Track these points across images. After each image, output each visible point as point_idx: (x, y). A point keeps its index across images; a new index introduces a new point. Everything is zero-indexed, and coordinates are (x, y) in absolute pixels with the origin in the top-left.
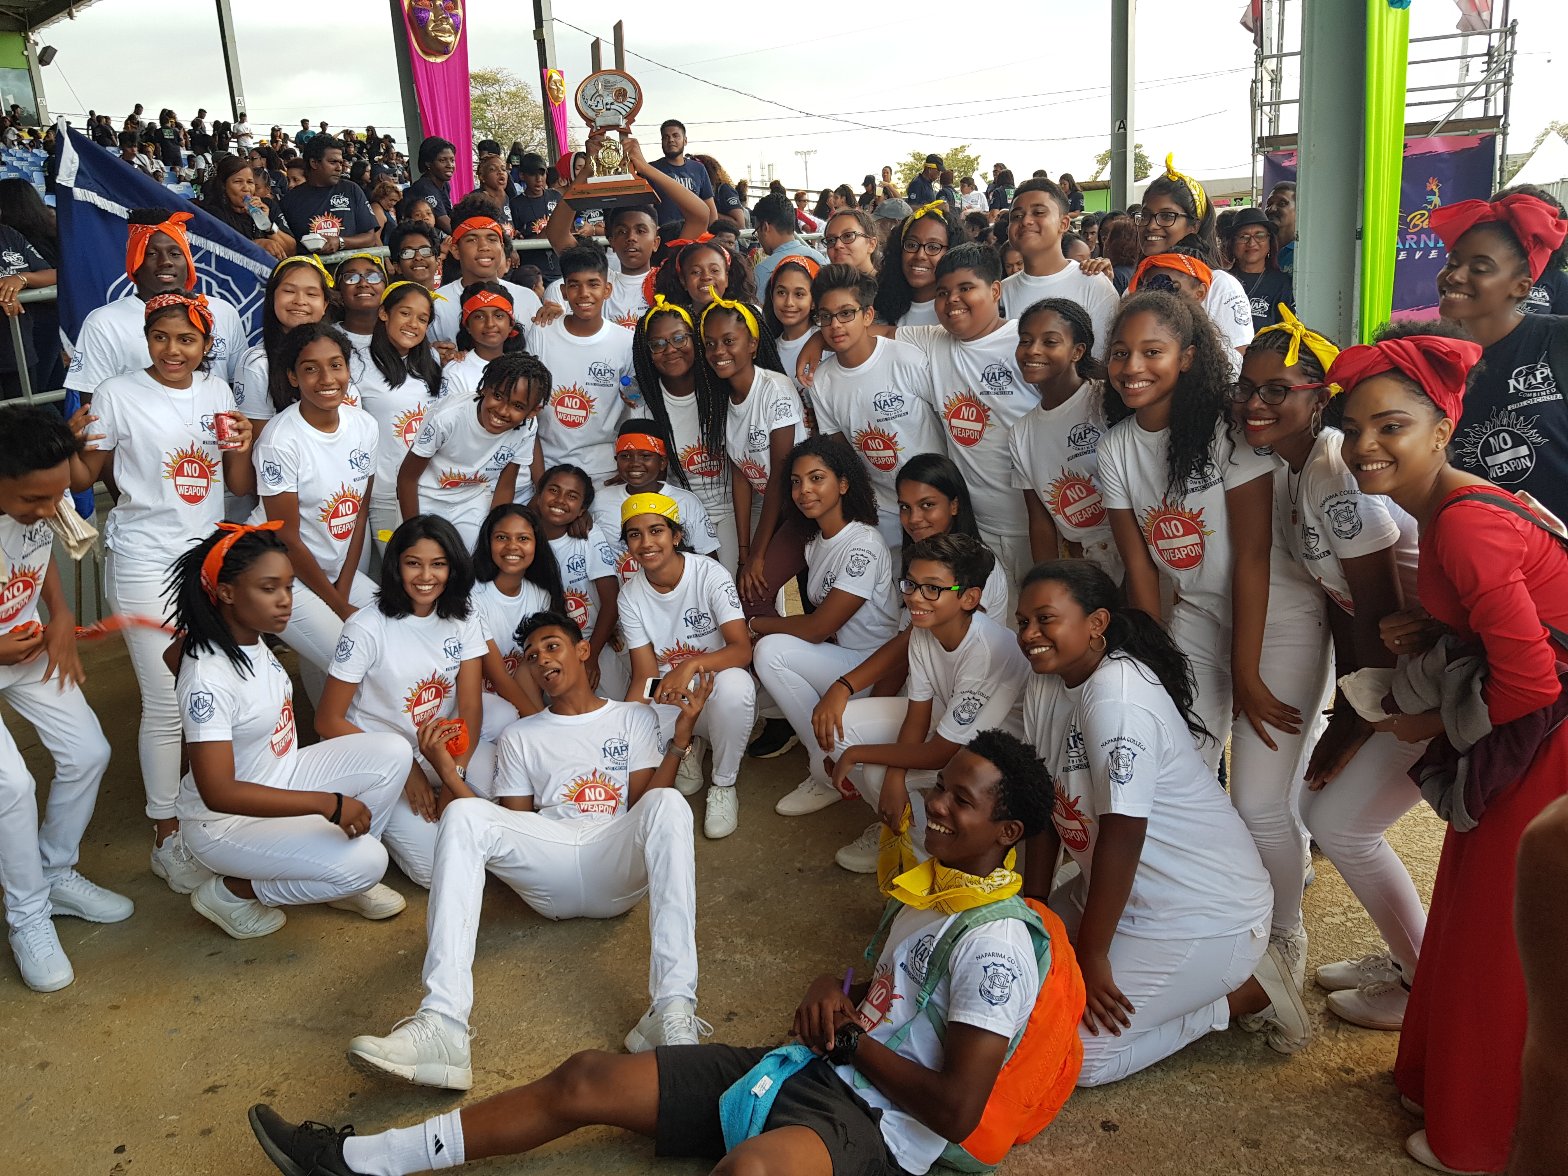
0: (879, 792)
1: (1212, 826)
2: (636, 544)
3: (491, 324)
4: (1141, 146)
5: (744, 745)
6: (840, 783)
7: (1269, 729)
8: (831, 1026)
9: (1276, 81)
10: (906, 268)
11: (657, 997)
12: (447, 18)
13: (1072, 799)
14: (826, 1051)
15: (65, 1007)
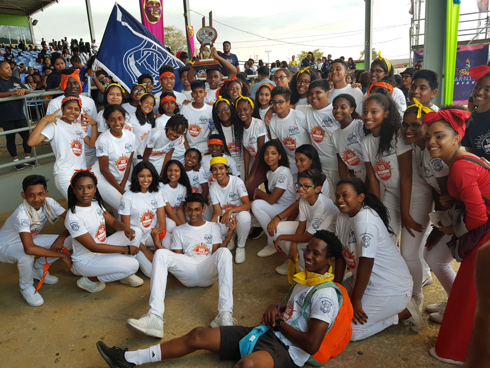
0: (289, 249)
1: (395, 261)
2: (215, 172)
3: (170, 106)
4: (375, 49)
5: (247, 235)
6: (277, 246)
7: (413, 231)
8: (274, 320)
9: (418, 28)
10: (298, 88)
11: (221, 311)
12: (157, 10)
13: (351, 252)
14: (272, 327)
15: (41, 312)
